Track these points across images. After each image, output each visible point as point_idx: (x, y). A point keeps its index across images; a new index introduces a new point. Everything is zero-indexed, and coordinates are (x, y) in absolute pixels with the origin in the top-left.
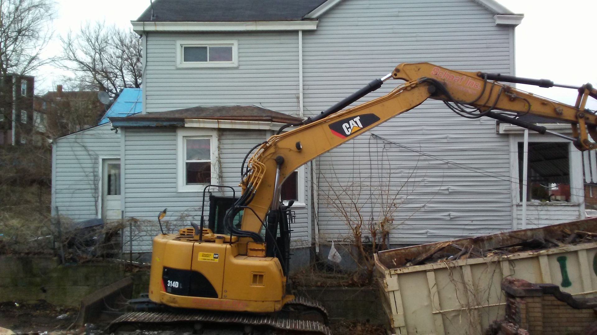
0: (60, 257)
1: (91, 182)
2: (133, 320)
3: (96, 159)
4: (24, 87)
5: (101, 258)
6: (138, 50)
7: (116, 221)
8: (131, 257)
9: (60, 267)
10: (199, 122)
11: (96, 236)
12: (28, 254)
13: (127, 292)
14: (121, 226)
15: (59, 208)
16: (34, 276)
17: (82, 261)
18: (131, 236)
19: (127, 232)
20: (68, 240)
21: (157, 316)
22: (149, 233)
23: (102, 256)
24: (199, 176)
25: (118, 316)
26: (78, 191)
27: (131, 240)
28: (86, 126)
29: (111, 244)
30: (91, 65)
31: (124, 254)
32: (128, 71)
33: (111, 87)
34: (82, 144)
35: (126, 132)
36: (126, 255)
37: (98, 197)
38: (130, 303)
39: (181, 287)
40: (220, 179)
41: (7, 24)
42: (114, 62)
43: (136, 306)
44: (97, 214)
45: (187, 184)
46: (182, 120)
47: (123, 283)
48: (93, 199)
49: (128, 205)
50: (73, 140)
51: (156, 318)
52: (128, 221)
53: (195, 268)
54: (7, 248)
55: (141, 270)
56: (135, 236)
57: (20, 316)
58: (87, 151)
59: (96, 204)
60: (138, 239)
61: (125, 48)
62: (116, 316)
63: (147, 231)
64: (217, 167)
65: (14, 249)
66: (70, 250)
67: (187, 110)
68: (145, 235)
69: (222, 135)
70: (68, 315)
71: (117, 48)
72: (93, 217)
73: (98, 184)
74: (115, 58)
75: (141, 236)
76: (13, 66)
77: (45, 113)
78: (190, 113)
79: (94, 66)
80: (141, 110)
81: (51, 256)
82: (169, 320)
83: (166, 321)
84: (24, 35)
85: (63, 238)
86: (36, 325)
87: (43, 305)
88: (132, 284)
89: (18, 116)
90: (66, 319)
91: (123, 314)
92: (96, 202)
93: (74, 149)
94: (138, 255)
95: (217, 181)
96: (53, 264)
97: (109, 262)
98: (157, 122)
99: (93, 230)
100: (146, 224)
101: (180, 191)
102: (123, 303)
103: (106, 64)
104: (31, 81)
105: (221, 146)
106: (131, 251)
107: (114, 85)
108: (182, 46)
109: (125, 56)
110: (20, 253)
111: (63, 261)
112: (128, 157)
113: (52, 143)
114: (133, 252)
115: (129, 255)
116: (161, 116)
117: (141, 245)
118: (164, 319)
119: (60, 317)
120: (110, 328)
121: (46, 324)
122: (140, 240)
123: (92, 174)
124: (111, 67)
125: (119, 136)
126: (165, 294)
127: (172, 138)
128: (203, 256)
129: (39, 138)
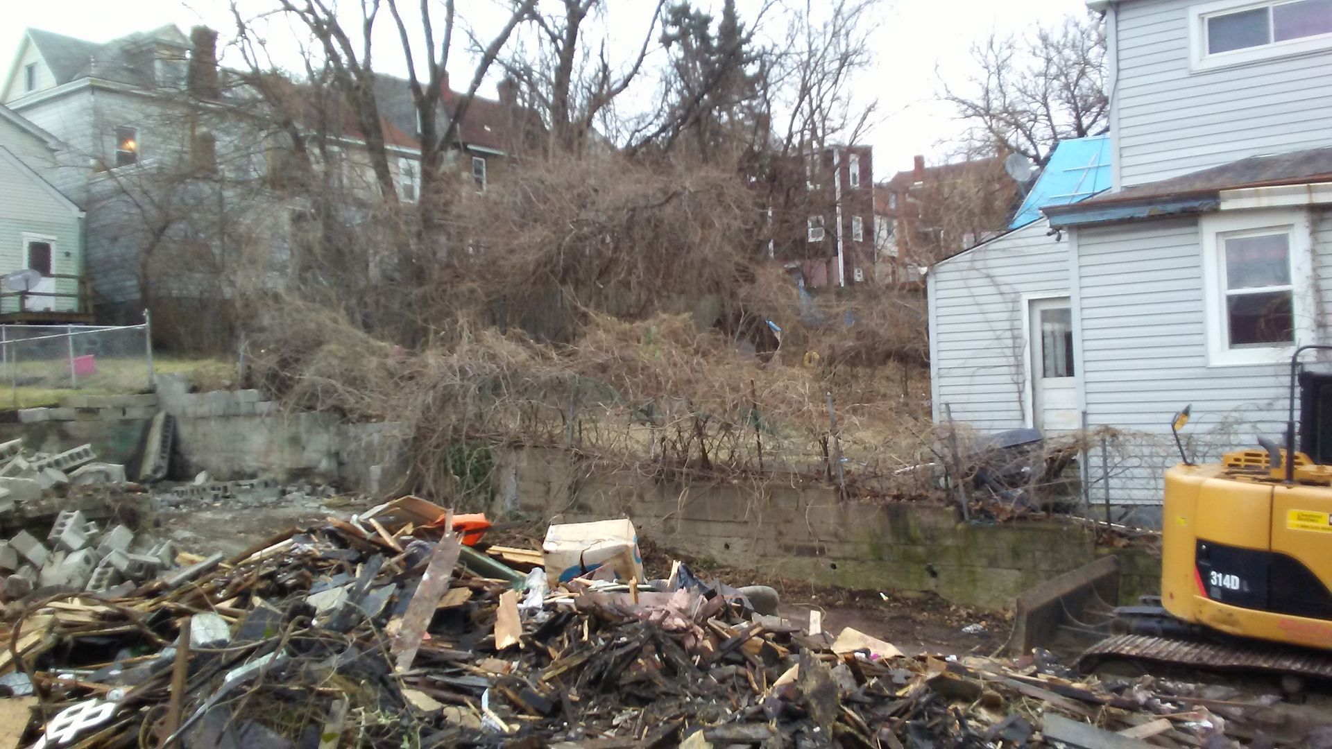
0: (959, 506)
1: (1009, 352)
2: (1133, 653)
3: (1015, 301)
4: (854, 169)
5: (1043, 513)
6: (1082, 50)
7: (1071, 433)
8: (1108, 513)
9: (960, 526)
10: (1257, 195)
11: (1028, 466)
12: (898, 497)
13: (1108, 589)
14: (1082, 443)
15: (952, 407)
16: (913, 542)
17: (1003, 517)
18: (1105, 466)
19: (1095, 459)
20: (975, 473)
21: (1186, 649)
22: (1146, 462)
23: (1045, 508)
24: (1263, 326)
25: (1096, 639)
26: (982, 371)
27: (1106, 476)
28: (986, 235)
29: (1063, 484)
30: (981, 104)
31: (1091, 505)
32: (1061, 101)
33: (1024, 143)
34: (984, 271)
35: (1079, 236)
36: (1095, 509)
37: (1024, 382)
38: (1120, 614)
39: (1246, 589)
40: (1321, 330)
41: (822, 48)
42: (1030, 88)
43: (1135, 623)
44: (1023, 418)
45: (1231, 347)
46: (1213, 195)
47: (1099, 569)
48: (1014, 388)
49: (1091, 398)
50: (967, 264)
51: (1186, 654)
52: (1098, 433)
53: (1280, 546)
54: (859, 484)
55: (1133, 543)
56: (1116, 466)
57: (893, 619)
58: (997, 285)
59: (1020, 397)
60: (1122, 475)
61: (1053, 53)
62: (1090, 640)
63: (1141, 457)
64: (1310, 300)
65: (873, 488)
66: (977, 494)
67: (1223, 170)
68: (1137, 467)
69: (1322, 220)
70: (984, 628)
71: (1034, 54)
72: (1016, 425)
73: (1022, 356)
74: (1032, 78)
75: (1128, 468)
76: (837, 129)
77: (895, 217)
78: (1229, 175)
79: (988, 104)
80: (1112, 183)
81: (942, 505)
82: (1218, 662)
83: (1212, 663)
84: (851, 64)
85: (965, 467)
86: (925, 640)
87: (931, 602)
88: (1117, 573)
89: (848, 228)
90: (982, 635)
91: (1107, 637)
92: (1020, 392)
93: (971, 283)
94: (1123, 510)
95: (1313, 335)
96: (946, 521)
97: (1060, 522)
98: (1150, 207)
99: (1022, 453)
100: (1139, 441)
101: (1214, 363)
102: (1101, 613)
103: (1012, 94)
104: (865, 155)
105: (1320, 249)
106: (1107, 501)
107: (1030, 138)
108: (1203, 19)
109: (1053, 70)
110: (884, 496)
111: (966, 514)
112: (1086, 292)
113: (926, 275)
114: (1111, 502)
115: (1104, 509)
116: (1161, 191)
117: (1130, 489)
118: (1206, 659)
119: (969, 629)
120: (1082, 663)
121: (943, 640)
122: (1126, 477)
123: (1008, 334)
124: (1023, 101)
125: (1063, 246)
126: (1205, 603)
127: (1191, 239)
128: (1299, 518)
129: (888, 268)
